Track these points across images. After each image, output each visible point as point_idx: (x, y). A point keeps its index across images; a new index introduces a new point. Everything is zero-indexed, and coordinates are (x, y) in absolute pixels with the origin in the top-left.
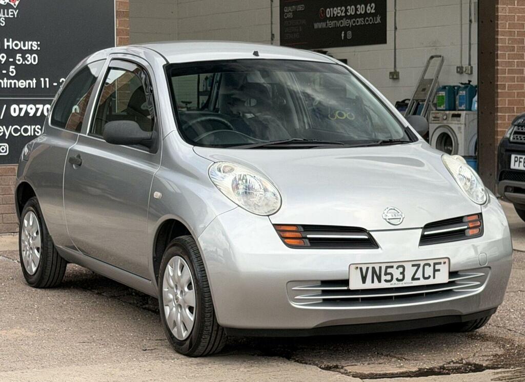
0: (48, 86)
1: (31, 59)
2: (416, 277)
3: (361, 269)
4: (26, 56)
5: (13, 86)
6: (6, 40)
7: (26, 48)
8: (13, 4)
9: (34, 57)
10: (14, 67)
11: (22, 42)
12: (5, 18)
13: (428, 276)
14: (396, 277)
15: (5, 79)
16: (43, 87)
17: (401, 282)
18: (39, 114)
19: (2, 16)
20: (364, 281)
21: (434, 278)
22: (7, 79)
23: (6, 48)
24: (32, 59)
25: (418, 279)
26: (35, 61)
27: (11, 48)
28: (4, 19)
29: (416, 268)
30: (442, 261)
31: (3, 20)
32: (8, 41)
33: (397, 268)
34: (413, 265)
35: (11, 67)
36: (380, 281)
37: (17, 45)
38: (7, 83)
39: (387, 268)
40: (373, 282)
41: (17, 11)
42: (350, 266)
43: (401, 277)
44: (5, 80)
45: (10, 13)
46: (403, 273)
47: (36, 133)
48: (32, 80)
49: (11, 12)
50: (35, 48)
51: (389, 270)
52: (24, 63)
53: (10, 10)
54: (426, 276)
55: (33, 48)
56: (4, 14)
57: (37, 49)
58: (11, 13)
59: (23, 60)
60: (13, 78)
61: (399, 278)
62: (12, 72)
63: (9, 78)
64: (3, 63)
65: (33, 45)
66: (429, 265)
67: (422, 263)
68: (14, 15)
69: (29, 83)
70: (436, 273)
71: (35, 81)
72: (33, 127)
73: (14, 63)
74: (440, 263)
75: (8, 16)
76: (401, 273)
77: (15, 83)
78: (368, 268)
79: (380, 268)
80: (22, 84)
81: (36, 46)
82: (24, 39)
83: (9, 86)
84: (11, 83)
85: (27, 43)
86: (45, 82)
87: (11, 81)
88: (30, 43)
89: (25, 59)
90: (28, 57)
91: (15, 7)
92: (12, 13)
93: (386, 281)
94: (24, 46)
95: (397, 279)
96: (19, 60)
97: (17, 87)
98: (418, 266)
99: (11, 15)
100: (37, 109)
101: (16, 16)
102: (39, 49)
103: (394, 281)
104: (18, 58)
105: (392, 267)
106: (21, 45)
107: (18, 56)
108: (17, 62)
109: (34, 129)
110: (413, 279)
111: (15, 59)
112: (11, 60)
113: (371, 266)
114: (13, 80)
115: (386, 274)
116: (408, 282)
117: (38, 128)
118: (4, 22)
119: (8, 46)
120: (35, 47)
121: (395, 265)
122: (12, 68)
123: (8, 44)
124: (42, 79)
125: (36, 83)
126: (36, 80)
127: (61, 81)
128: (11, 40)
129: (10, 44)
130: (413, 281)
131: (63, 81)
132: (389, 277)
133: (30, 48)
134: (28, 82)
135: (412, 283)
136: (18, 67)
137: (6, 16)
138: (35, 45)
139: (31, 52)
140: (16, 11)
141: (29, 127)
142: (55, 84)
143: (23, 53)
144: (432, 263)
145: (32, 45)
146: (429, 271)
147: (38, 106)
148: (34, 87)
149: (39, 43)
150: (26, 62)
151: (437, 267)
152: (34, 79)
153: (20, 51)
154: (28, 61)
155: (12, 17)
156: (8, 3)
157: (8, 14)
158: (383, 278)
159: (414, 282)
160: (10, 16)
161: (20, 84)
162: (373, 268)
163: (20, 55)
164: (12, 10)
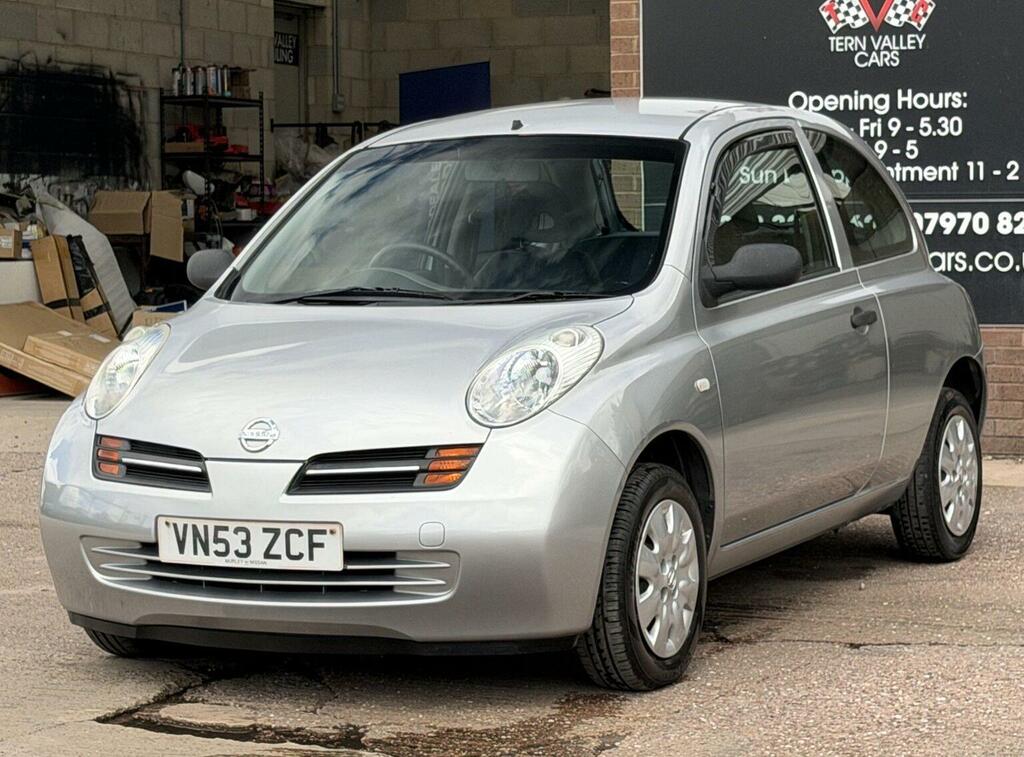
0: (982, 177)
1: (949, 125)
2: (272, 552)
3: (175, 525)
4: (940, 121)
5: (912, 178)
6: (900, 92)
7: (940, 105)
8: (915, 24)
9: (956, 123)
10: (914, 142)
11: (932, 95)
12: (900, 51)
13: (298, 554)
14: (236, 549)
15: (898, 164)
16: (972, 178)
17: (244, 559)
18: (962, 231)
19: (895, 48)
20: (182, 549)
21: (311, 557)
22: (902, 166)
23: (900, 106)
24: (951, 127)
25: (278, 557)
26: (956, 129)
27: (910, 106)
28: (897, 53)
29: (272, 535)
30: (328, 528)
31: (895, 55)
32: (905, 94)
33: (237, 531)
34: (265, 530)
35: (910, 142)
36: (206, 552)
37: (921, 101)
38: (901, 172)
39: (217, 529)
40: (195, 552)
41: (924, 36)
42: (157, 518)
43: (243, 549)
44: (898, 167)
45: (909, 42)
46: (246, 542)
47: (956, 266)
48: (950, 165)
49: (912, 39)
50: (958, 104)
51: (222, 535)
52: (934, 134)
53: (909, 36)
54: (294, 552)
55: (953, 104)
56: (898, 44)
57: (962, 107)
58: (911, 42)
59: (934, 129)
60: (912, 163)
61: (240, 551)
62: (912, 152)
63: (906, 162)
64: (893, 135)
65: (954, 98)
66: (300, 534)
67: (284, 528)
68: (917, 44)
69: (945, 173)
70: (315, 550)
71: (955, 167)
72: (951, 255)
73: (915, 135)
74: (323, 532)
75: (905, 48)
76: (243, 542)
77: (917, 173)
78: (185, 526)
79: (206, 527)
80: (930, 173)
81: (960, 102)
82: (936, 89)
83: (904, 179)
84: (908, 173)
85: (941, 95)
86: (977, 169)
87: (909, 168)
88: (948, 95)
89: (936, 126)
90: (943, 122)
91: (920, 29)
92: (914, 42)
93: (217, 553)
94: (936, 101)
95: (237, 553)
96: (925, 129)
97: (920, 179)
98: (277, 532)
99: (912, 45)
100: (959, 222)
101: (921, 47)
102: (965, 105)
103: (232, 555)
104: (922, 125)
105: (226, 529)
106: (929, 100)
107: (924, 122)
108: (921, 132)
109: (953, 259)
110: (267, 555)
111: (917, 127)
112: (910, 129)
113: (190, 523)
114: (913, 166)
115: (217, 540)
116: (256, 560)
117: (961, 257)
118: (897, 59)
119: (905, 104)
120: (956, 103)
121: (232, 526)
122: (911, 144)
123: (905, 99)
124: (971, 164)
125: (958, 172)
126: (958, 164)
127: (1009, 166)
128: (910, 91)
129: (908, 99)
130: (266, 560)
131: (1013, 167)
132: (221, 547)
133: (947, 106)
134: (941, 169)
135: (265, 563)
136: (923, 143)
137: (903, 48)
138: (957, 99)
139: (949, 112)
140: (920, 37)
141: (942, 256)
142: (997, 173)
143: (934, 115)
144: (304, 529)
145: (951, 100)
146: (299, 545)
147: (960, 215)
148: (955, 178)
149: (965, 94)
150: (939, 131)
151: (317, 539)
152: (955, 164)
153: (928, 111)
154: (943, 130)
155: (914, 48)
156: (906, 23)
157: (905, 44)
158: (213, 547)
159: (268, 561)
160: (910, 48)
161: (926, 174)
162: (194, 527)
163: (928, 119)
164: (913, 36)
